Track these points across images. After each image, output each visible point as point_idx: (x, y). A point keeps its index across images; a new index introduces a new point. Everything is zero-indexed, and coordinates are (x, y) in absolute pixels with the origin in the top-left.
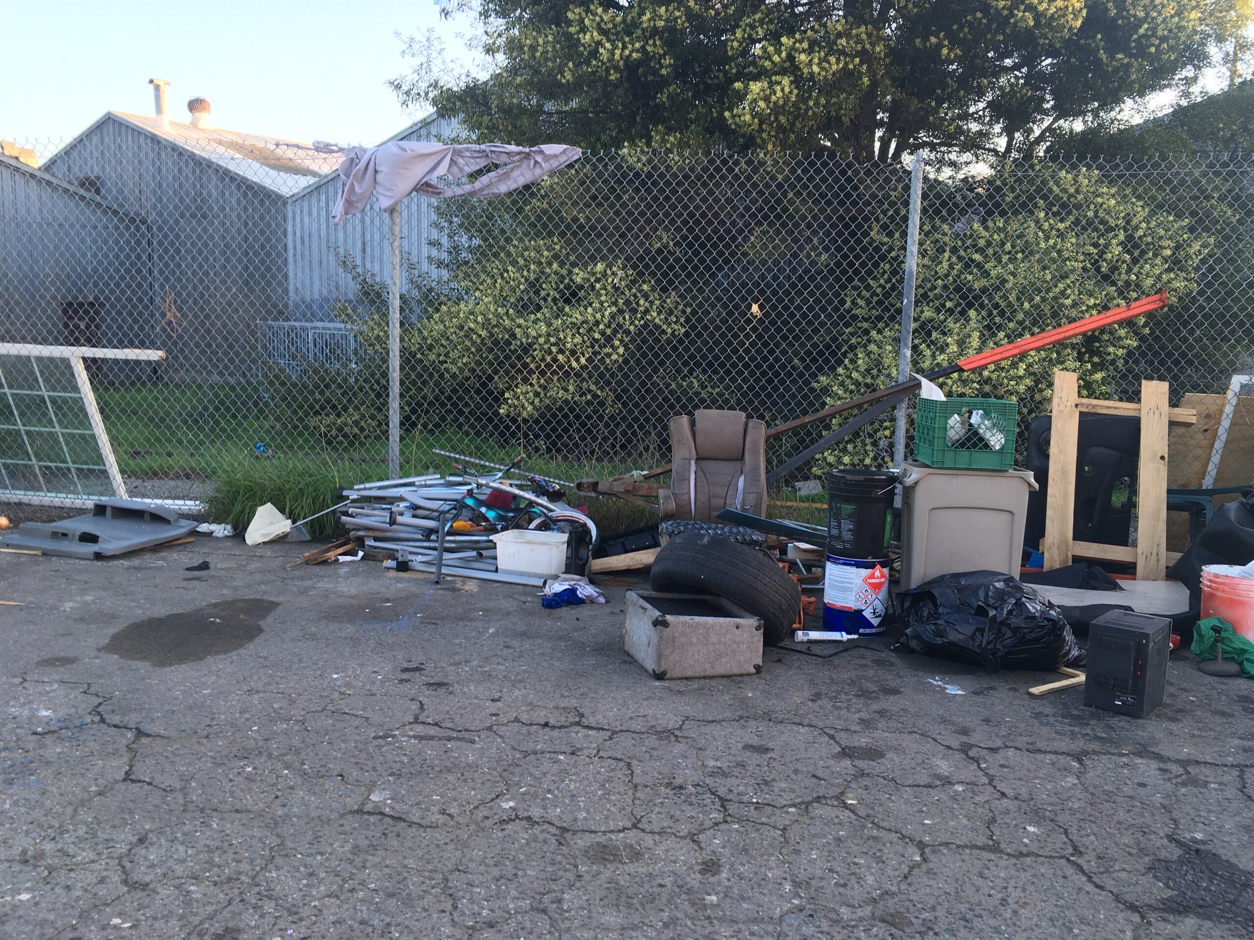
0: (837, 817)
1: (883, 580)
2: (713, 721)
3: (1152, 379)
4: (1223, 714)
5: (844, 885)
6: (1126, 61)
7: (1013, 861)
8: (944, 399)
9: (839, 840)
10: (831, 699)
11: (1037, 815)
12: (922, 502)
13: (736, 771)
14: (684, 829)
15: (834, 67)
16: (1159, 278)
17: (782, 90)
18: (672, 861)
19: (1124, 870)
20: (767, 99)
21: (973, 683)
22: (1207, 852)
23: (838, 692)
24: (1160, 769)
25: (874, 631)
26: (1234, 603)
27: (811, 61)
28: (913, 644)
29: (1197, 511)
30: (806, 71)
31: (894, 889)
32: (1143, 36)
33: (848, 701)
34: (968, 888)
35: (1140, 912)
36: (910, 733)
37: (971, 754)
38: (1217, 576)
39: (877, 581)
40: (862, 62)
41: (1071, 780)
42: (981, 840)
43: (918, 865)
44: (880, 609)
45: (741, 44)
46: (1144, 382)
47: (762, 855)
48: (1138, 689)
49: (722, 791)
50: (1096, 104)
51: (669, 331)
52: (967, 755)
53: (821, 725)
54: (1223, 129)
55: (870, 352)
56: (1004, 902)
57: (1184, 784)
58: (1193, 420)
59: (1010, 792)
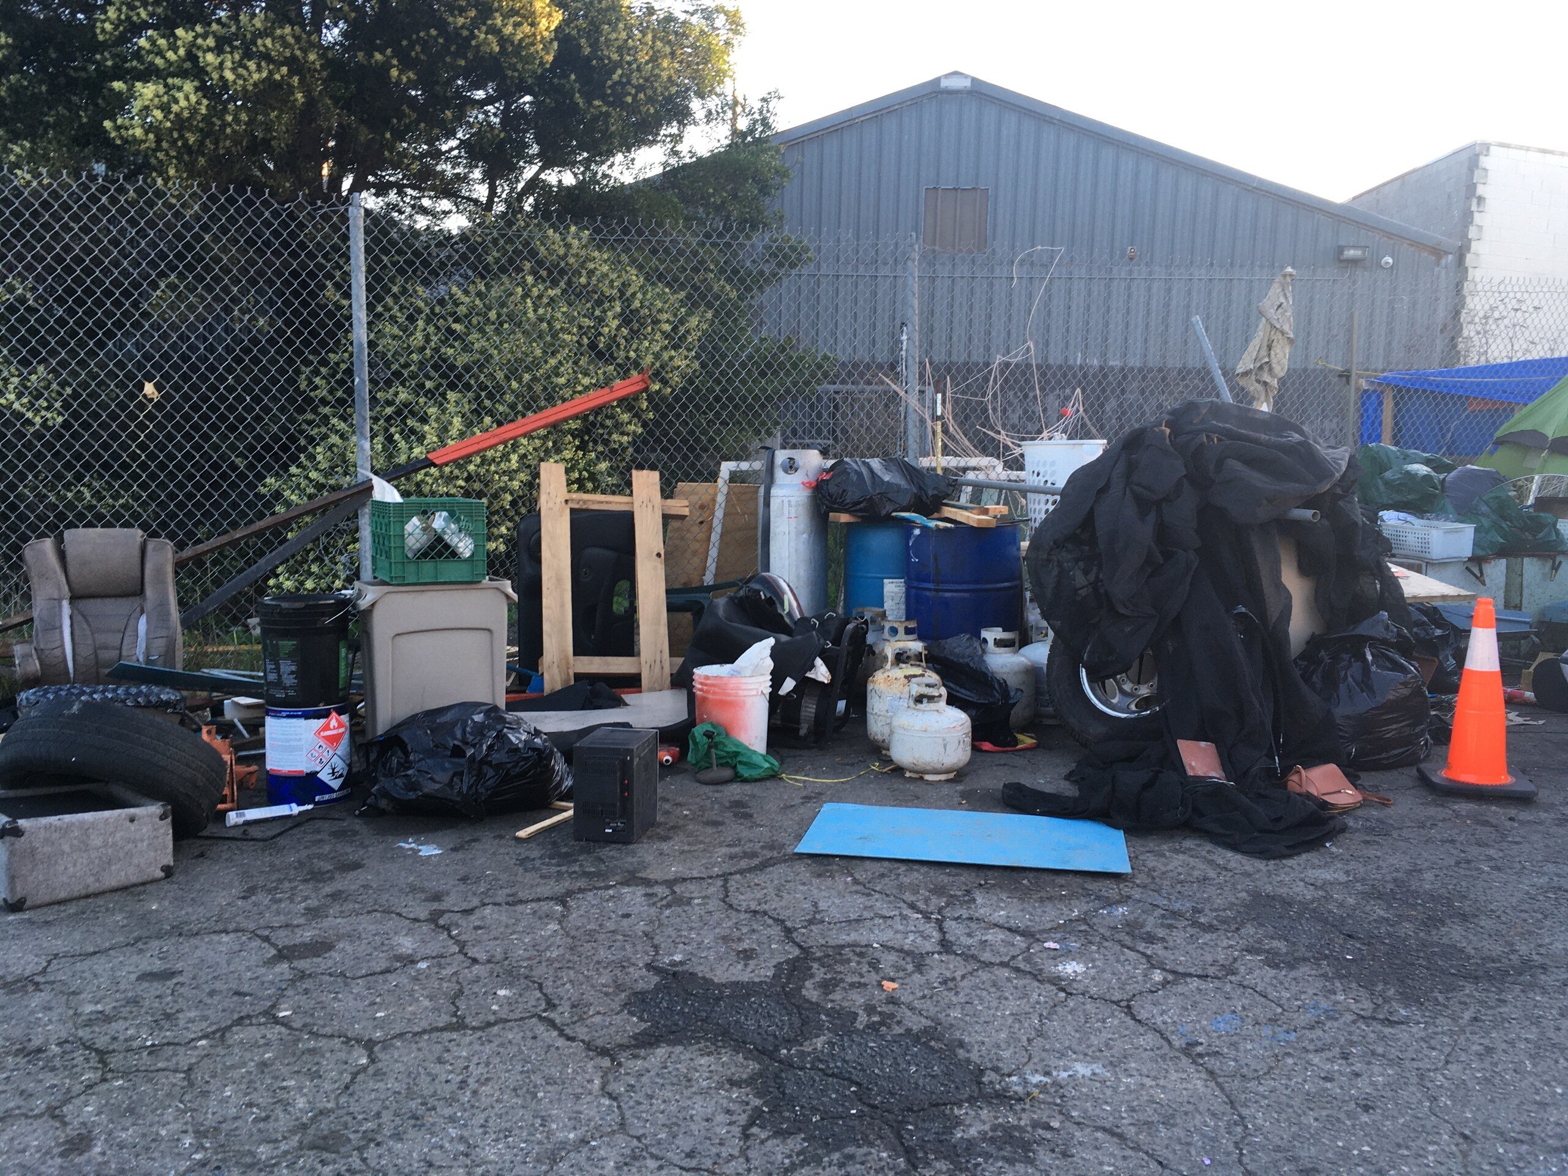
0: (263, 1037)
1: (342, 730)
2: (95, 953)
3: (643, 468)
4: (715, 824)
5: (266, 1119)
6: (604, 109)
7: (479, 1034)
8: (398, 499)
9: (263, 1065)
10: (269, 891)
11: (510, 975)
12: (382, 629)
13: (125, 1011)
14: (40, 1104)
15: (256, 76)
16: (657, 356)
17: (187, 98)
18: (18, 1152)
19: (599, 1013)
20: (165, 108)
21: (451, 838)
22: (684, 972)
23: (280, 881)
24: (646, 895)
25: (334, 795)
26: (726, 704)
27: (221, 64)
28: (383, 803)
29: (698, 610)
30: (215, 76)
31: (330, 1105)
32: (619, 83)
33: (292, 889)
34: (424, 1080)
35: (610, 1055)
36: (369, 912)
37: (441, 922)
38: (707, 677)
39: (335, 732)
40: (291, 73)
41: (553, 926)
42: (444, 1020)
43: (364, 1069)
44: (340, 766)
45: (116, 28)
46: (634, 472)
47: (153, 1111)
48: (626, 813)
49: (101, 1042)
50: (585, 155)
51: (38, 420)
52: (437, 926)
53: (252, 926)
54: (713, 195)
55: (333, 445)
56: (463, 1084)
57: (668, 906)
58: (686, 512)
59: (482, 956)
